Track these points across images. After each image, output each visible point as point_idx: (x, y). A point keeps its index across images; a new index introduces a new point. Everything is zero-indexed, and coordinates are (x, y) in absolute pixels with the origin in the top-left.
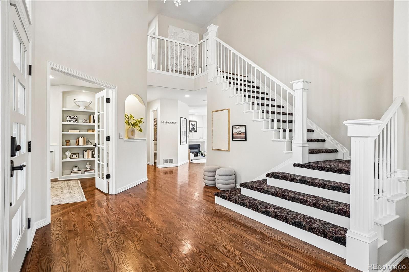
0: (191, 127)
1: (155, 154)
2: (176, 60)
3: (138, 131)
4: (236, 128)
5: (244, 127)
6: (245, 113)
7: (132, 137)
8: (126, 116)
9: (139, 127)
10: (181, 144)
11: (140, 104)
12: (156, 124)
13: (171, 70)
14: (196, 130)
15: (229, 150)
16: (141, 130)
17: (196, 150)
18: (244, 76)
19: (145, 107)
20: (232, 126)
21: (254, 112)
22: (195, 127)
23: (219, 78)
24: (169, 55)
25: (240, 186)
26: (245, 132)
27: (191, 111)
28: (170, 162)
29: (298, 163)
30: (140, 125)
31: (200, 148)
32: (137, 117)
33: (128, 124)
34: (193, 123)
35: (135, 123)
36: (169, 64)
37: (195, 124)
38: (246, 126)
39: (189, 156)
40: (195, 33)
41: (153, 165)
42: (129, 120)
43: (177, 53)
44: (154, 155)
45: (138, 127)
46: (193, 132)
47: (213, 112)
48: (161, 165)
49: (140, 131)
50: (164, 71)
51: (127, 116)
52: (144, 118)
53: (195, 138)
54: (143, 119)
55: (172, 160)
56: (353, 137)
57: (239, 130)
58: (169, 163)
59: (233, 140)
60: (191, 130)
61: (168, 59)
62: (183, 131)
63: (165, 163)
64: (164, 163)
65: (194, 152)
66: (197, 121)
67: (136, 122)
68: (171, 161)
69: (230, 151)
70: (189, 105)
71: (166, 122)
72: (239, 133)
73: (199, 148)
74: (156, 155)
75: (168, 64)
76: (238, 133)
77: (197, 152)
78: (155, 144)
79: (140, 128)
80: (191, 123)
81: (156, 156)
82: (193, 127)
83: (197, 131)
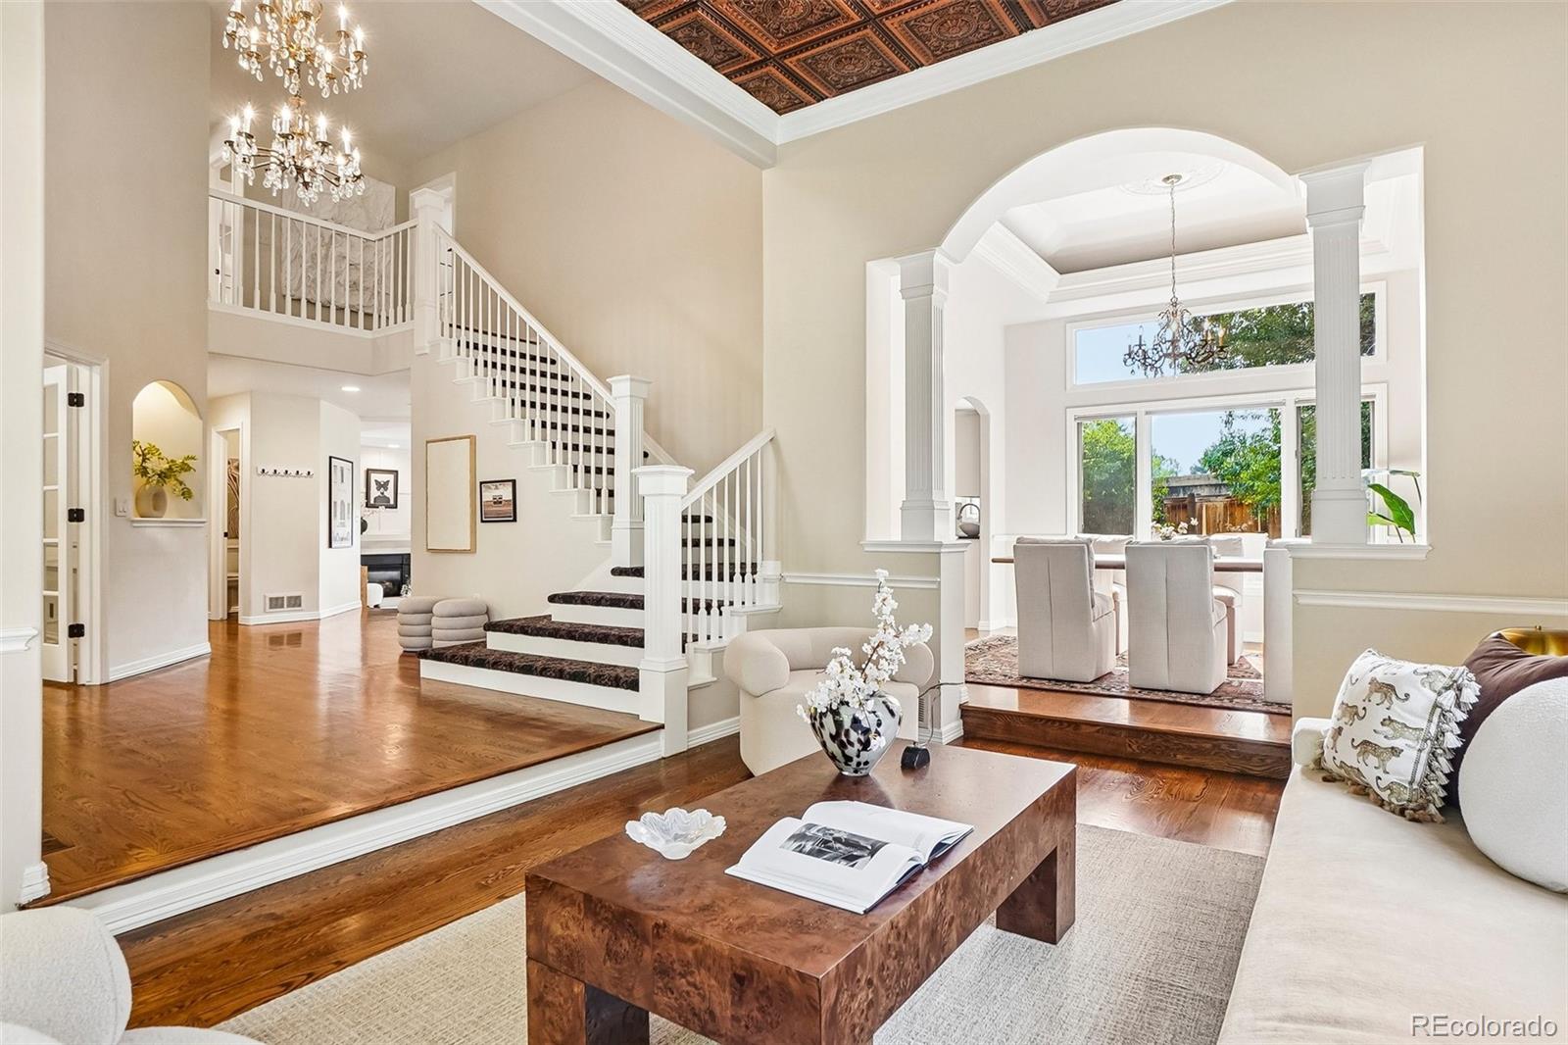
0: (375, 493)
1: (231, 584)
2: (312, 266)
3: (178, 496)
4: (490, 488)
5: (509, 487)
6: (512, 447)
7: (155, 513)
8: (134, 448)
9: (181, 483)
10: (330, 546)
11: (185, 411)
12: (234, 479)
13: (293, 300)
14: (392, 502)
15: (472, 551)
16: (187, 494)
17: (395, 574)
18: (531, 342)
19: (201, 422)
20: (481, 483)
21: (533, 448)
22: (390, 493)
23: (447, 348)
24: (286, 248)
25: (485, 630)
26: (511, 498)
27: (370, 435)
28: (288, 606)
29: (622, 566)
30: (182, 476)
31: (409, 565)
32: (173, 453)
33: (144, 472)
34: (382, 478)
35: (168, 469)
36: (286, 279)
37: (388, 481)
38: (514, 482)
39: (364, 590)
40: (382, 184)
41: (222, 620)
42: (144, 461)
43: (316, 247)
44: (229, 588)
45: (178, 485)
46: (382, 508)
47: (428, 442)
48: (256, 617)
49: (183, 494)
50: (269, 310)
51: (138, 448)
52: (198, 455)
53: (393, 531)
54: (193, 458)
55: (299, 598)
56: (649, 495)
57: (497, 493)
58: (286, 608)
59: (482, 521)
60: (372, 502)
61: (281, 262)
62: (339, 503)
63: (271, 608)
64: (268, 610)
65: (388, 581)
66: (397, 472)
67: (170, 468)
68: (295, 602)
69: (475, 552)
70: (360, 417)
71: (275, 471)
72: (498, 502)
73: (407, 567)
74: (236, 588)
75: (283, 279)
76: (495, 503)
77: (396, 580)
78: (234, 550)
79: (183, 486)
80: (374, 477)
81: (232, 591)
82: (382, 493)
83: (396, 507)
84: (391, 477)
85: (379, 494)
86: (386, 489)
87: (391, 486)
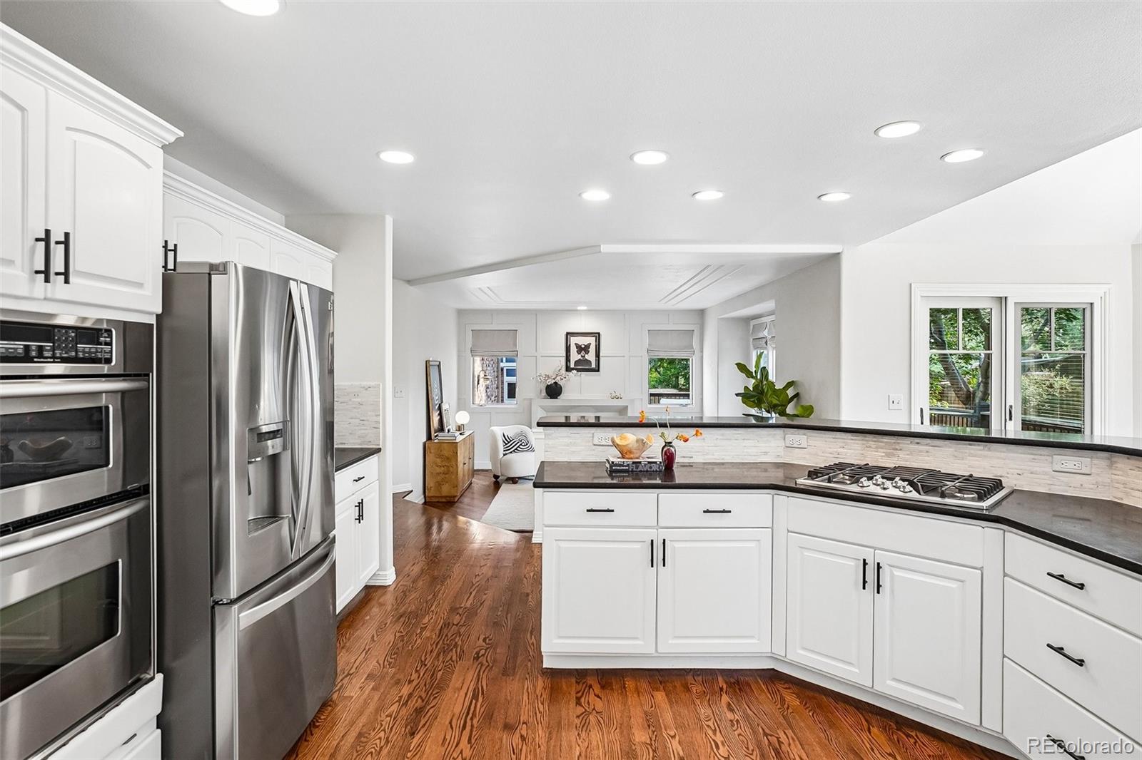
0: (575, 356)
14: (593, 366)
22: (591, 356)
34: (583, 341)
60: (572, 366)
66: (598, 334)
83: (598, 371)
84: (592, 340)
85: (579, 357)
86: (587, 352)
87: (592, 349)
